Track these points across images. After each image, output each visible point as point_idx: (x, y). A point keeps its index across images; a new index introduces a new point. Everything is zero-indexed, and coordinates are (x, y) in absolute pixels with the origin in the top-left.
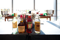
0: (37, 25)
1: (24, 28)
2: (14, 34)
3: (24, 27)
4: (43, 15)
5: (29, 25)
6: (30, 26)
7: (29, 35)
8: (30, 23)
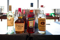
0: (41, 22)
1: (24, 26)
2: (9, 34)
3: (24, 24)
4: (50, 15)
5: (30, 22)
6: (32, 23)
7: (30, 35)
8: (32, 19)
